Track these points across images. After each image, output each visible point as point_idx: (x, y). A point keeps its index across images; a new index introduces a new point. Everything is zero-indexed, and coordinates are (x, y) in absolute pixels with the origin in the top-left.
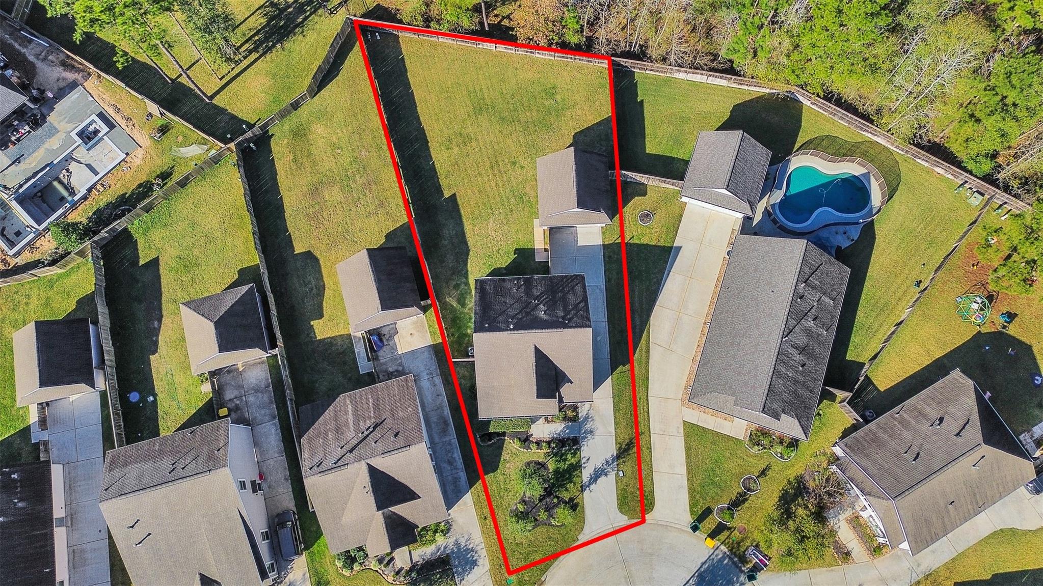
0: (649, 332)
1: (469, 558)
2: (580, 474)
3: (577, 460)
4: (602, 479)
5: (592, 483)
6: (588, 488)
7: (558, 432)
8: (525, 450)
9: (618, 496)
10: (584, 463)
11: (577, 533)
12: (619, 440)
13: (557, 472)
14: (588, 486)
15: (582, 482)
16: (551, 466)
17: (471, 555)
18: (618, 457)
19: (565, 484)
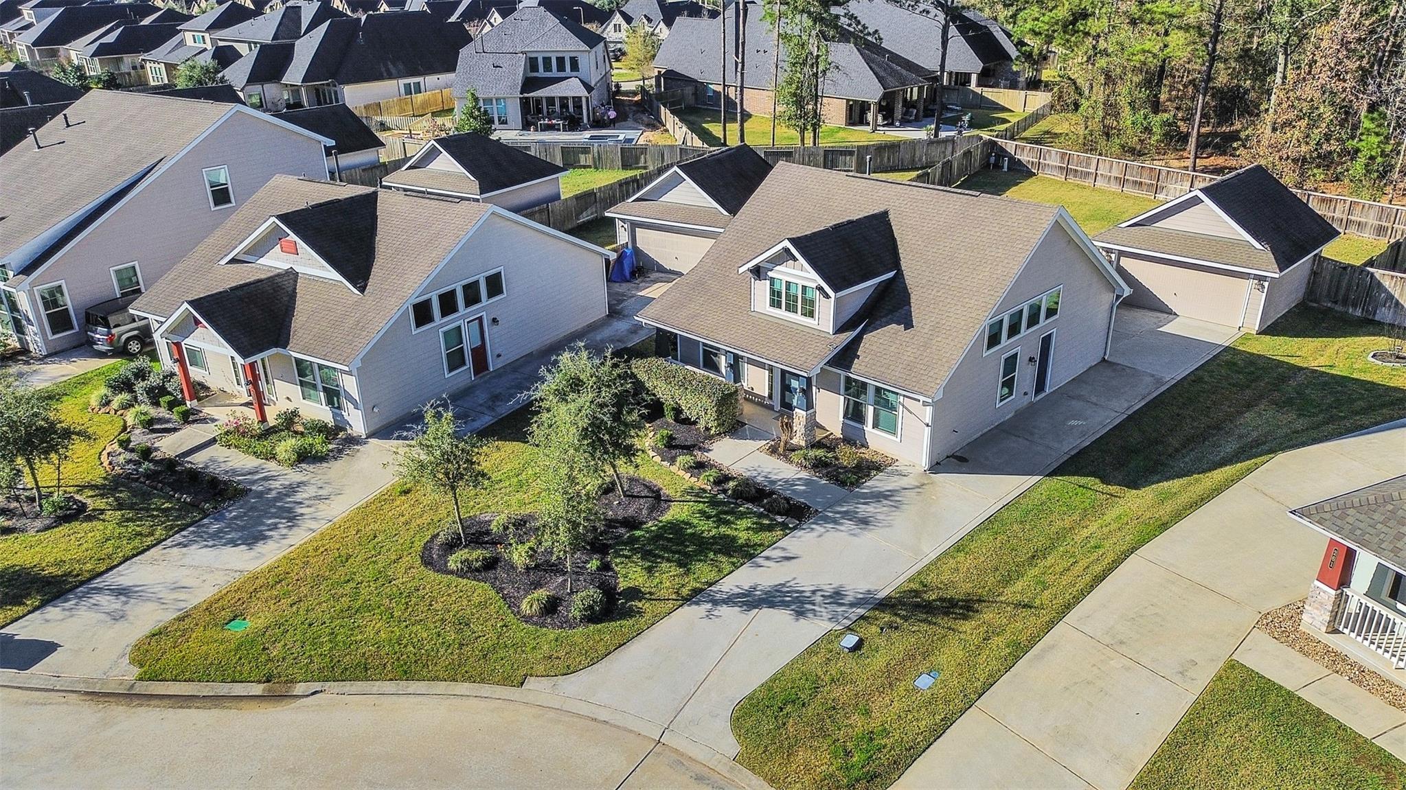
0: (1250, 471)
1: (264, 524)
2: (727, 568)
3: (756, 538)
4: (780, 618)
5: (735, 604)
6: (709, 606)
7: (774, 477)
8: (658, 459)
9: (774, 679)
10: (768, 558)
11: (540, 668)
12: (931, 579)
13: (676, 528)
14: (715, 603)
15: (711, 585)
16: (675, 513)
17: (276, 524)
18: (885, 605)
19: (663, 558)
